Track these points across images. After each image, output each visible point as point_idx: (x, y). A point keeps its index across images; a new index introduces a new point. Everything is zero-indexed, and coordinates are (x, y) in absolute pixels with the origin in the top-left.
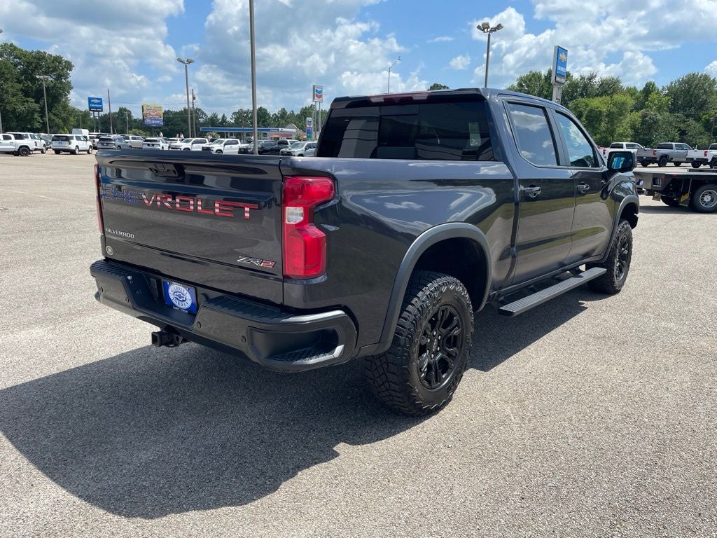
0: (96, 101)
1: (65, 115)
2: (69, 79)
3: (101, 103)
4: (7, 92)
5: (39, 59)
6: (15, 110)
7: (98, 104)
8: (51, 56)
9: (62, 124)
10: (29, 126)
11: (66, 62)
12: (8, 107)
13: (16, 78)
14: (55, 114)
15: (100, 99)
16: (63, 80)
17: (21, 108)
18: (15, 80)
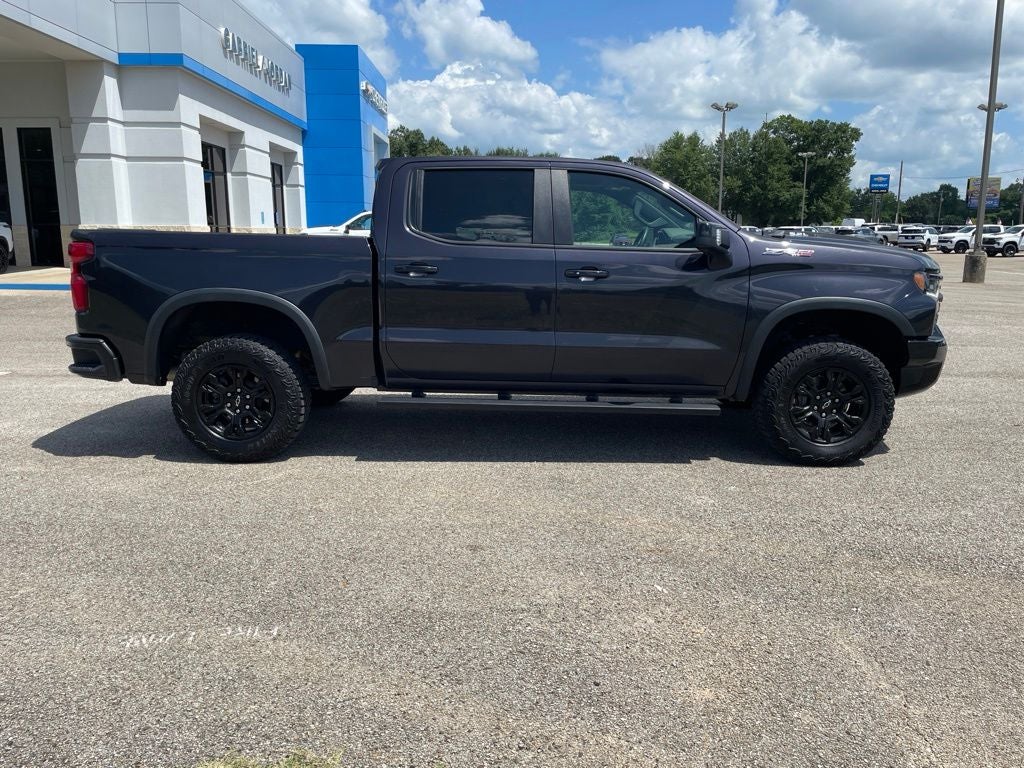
0: (882, 179)
1: (839, 201)
2: (852, 153)
3: (887, 182)
4: (772, 177)
5: (818, 131)
6: (778, 197)
7: (883, 182)
8: (834, 124)
9: (832, 214)
10: (791, 218)
11: (853, 129)
12: (770, 196)
13: (786, 158)
14: (826, 201)
15: (888, 176)
16: (846, 155)
17: (786, 196)
18: (785, 161)
